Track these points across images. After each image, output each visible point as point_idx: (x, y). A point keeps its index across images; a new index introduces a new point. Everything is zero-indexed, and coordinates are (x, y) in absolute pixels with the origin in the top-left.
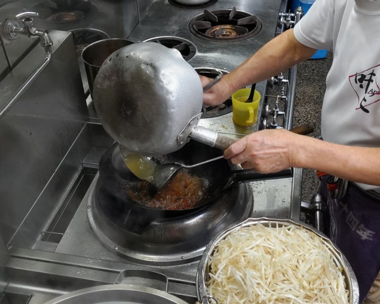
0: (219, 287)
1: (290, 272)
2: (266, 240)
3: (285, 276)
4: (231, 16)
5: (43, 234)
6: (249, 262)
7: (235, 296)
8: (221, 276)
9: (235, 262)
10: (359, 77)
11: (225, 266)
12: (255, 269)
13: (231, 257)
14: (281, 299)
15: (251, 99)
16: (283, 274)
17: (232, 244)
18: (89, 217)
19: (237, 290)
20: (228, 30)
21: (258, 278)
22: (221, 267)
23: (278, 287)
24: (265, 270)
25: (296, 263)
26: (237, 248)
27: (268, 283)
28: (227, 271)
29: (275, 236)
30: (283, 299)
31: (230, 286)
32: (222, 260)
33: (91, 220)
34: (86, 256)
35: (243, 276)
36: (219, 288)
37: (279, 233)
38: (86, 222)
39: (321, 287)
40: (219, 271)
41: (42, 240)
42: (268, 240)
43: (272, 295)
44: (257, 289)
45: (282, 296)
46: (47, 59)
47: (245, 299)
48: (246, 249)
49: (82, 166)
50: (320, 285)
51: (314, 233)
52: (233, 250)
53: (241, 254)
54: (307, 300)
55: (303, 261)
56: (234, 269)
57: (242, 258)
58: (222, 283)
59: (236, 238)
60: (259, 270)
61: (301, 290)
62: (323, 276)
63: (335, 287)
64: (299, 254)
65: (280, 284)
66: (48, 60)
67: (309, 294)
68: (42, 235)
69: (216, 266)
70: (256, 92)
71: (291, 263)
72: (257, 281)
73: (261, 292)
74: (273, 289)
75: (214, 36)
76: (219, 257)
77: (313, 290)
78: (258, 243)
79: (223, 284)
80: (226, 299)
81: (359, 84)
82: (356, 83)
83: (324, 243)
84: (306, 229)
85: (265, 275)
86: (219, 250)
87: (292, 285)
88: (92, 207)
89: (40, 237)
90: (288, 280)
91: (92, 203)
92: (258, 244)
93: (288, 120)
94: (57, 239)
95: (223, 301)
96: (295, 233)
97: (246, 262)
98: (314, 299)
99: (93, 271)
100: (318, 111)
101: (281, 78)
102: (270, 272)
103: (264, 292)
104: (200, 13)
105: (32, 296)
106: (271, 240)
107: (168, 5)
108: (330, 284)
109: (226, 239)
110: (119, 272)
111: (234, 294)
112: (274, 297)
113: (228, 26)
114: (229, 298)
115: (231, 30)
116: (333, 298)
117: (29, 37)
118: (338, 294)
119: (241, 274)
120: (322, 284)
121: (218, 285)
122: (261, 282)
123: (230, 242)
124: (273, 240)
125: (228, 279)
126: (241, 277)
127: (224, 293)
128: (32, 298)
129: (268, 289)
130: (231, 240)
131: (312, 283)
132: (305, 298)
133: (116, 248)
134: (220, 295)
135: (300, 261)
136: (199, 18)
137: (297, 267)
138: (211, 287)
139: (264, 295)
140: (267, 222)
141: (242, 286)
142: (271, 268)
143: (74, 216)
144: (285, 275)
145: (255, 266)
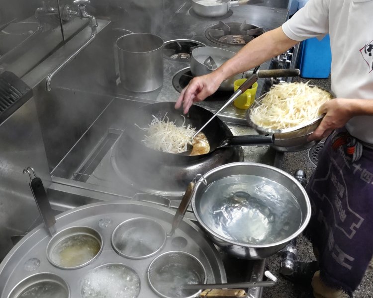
4: (242, 27)
10: (367, 48)
20: (238, 39)
46: (92, 37)
66: (94, 37)
68: (74, 176)
75: (226, 42)
81: (368, 53)
82: (366, 53)
89: (72, 177)
104: (215, 23)
107: (188, 16)
113: (239, 36)
115: (240, 40)
117: (81, 19)
133: (132, 185)
136: (215, 27)
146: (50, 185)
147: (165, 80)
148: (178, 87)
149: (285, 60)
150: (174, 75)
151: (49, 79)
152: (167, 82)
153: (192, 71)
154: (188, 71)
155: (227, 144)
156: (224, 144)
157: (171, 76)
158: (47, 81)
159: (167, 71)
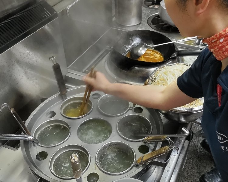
146: (67, 74)
148: (150, 24)
150: (149, 17)
151: (68, 8)
152: (144, 21)
153: (160, 16)
154: (158, 15)
155: (176, 55)
157: (147, 17)
158: (67, 9)
159: (145, 14)
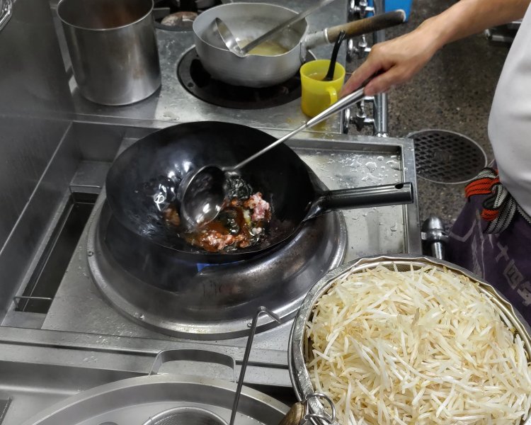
0: (332, 371)
1: (443, 341)
2: (398, 291)
3: (434, 348)
5: (18, 300)
6: (377, 329)
7: (359, 384)
8: (334, 354)
9: (355, 331)
11: (338, 337)
12: (389, 339)
13: (346, 323)
14: (434, 385)
15: (330, 76)
16: (432, 344)
17: (344, 301)
18: (92, 270)
19: (361, 374)
21: (395, 354)
22: (331, 339)
23: (429, 366)
24: (406, 340)
25: (448, 326)
26: (354, 307)
27: (412, 361)
28: (343, 344)
29: (410, 284)
30: (438, 385)
31: (351, 369)
32: (332, 328)
33: (97, 273)
34: (94, 332)
35: (371, 352)
36: (331, 374)
37: (416, 279)
38: (88, 278)
39: (492, 362)
40: (329, 346)
41: (17, 309)
42: (401, 291)
43: (422, 379)
44: (396, 372)
45: (437, 380)
46: (5, 12)
47: (377, 389)
48: (370, 309)
49: (70, 190)
50: (491, 358)
51: (466, 276)
52: (348, 311)
53: (361, 318)
54: (473, 383)
55: (459, 322)
56: (356, 341)
57: (365, 322)
58: (336, 365)
59: (350, 291)
60: (397, 341)
61: (464, 369)
62: (494, 343)
63: (514, 360)
64: (453, 312)
65: (430, 360)
66: (9, 12)
67: (477, 374)
68: (15, 302)
69: (322, 338)
70: (338, 64)
71: (441, 326)
72: (395, 359)
73: (404, 376)
74: (420, 370)
76: (326, 324)
77: (481, 367)
78: (386, 297)
79: (339, 367)
80: (347, 391)
83: (481, 292)
84: (453, 270)
85: (407, 347)
86: (322, 311)
87: (449, 361)
88: (97, 253)
89: (12, 305)
90: (440, 353)
91: (95, 247)
92: (387, 299)
93: (381, 108)
94: (43, 308)
95: (339, 394)
96: (439, 278)
97: (373, 329)
98: (484, 381)
99: (109, 355)
100: (401, 98)
101: (364, 46)
102: (415, 343)
103: (407, 376)
105: (10, 401)
106: (407, 292)
108: (504, 356)
109: (330, 294)
110: (154, 355)
111: (358, 381)
112: (425, 383)
114: (350, 388)
116: (512, 378)
118: (520, 371)
119: (368, 350)
120: (494, 357)
121: (327, 367)
122: (401, 360)
123: (339, 299)
124: (410, 291)
125: (345, 357)
126: (368, 353)
127: (340, 381)
128: (12, 403)
129: (413, 370)
130: (341, 295)
131: (479, 356)
132: (471, 380)
134: (334, 384)
135: (455, 323)
137: (450, 331)
138: (316, 371)
139: (409, 381)
140: (390, 262)
141: (371, 368)
142: (414, 336)
143: (68, 270)
144: (436, 346)
145: (390, 334)
147: (164, 73)
148: (190, 85)
149: (365, 7)
150: (178, 61)
152: (169, 77)
155: (319, 209)
156: (315, 208)
157: (172, 63)
